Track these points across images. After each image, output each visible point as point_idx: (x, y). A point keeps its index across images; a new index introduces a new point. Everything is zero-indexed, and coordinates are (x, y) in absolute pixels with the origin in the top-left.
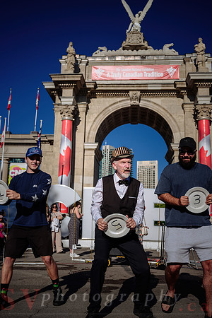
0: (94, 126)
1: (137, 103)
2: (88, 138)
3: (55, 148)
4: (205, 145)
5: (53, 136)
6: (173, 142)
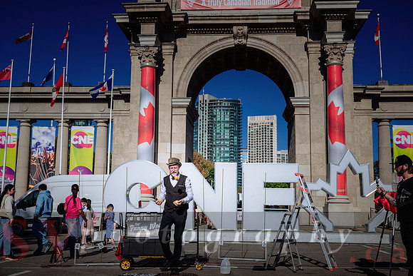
0: (185, 74)
1: (244, 41)
2: (177, 91)
3: (132, 105)
4: (335, 99)
5: (130, 89)
6: (293, 95)
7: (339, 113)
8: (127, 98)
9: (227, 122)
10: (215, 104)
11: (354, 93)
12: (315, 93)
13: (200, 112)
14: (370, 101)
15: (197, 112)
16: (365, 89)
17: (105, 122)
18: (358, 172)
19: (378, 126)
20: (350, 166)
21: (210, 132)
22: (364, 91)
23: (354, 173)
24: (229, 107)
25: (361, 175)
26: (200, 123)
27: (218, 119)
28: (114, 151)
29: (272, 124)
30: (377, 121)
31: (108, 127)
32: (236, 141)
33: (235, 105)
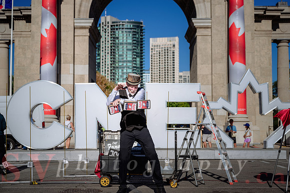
2: (79, 11)
3: (33, 26)
4: (236, 21)
5: (30, 9)
6: (195, 16)
7: (240, 34)
8: (28, 19)
9: (130, 44)
10: (117, 25)
11: (255, 14)
12: (217, 15)
13: (102, 33)
14: (270, 22)
15: (99, 33)
16: (266, 10)
17: (6, 43)
18: (258, 91)
19: (278, 47)
20: (250, 86)
21: (113, 53)
22: (265, 13)
23: (254, 92)
24: (131, 29)
25: (260, 94)
26: (102, 45)
27: (121, 41)
28: (16, 73)
29: (174, 46)
30: (276, 42)
31: (9, 48)
32: (138, 62)
33: (138, 27)
